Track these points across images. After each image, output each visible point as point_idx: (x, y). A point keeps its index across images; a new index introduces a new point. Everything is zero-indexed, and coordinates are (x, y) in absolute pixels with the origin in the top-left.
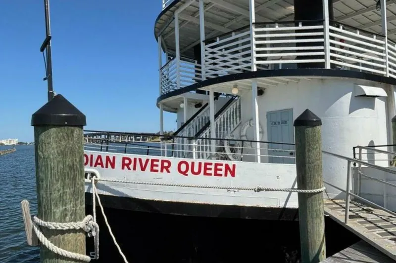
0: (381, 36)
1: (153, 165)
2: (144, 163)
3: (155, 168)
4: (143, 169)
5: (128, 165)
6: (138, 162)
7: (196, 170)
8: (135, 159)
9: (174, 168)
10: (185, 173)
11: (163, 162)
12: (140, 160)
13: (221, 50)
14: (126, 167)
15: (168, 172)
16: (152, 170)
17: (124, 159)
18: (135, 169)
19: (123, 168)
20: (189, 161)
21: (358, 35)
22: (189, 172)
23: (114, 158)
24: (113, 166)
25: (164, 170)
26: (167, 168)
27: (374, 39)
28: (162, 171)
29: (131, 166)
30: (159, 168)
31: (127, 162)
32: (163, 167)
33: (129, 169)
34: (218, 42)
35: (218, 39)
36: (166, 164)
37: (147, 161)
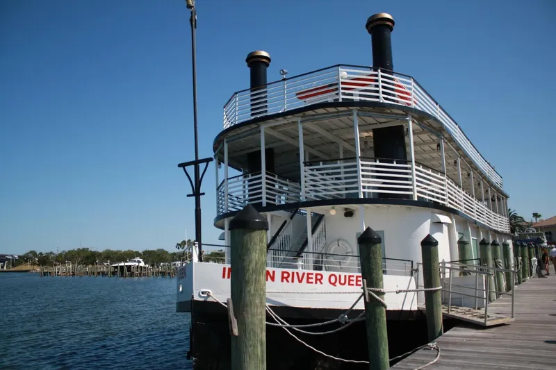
0: (443, 173)
1: (308, 278)
2: (300, 276)
3: (310, 280)
4: (300, 281)
5: (286, 278)
6: (295, 275)
7: (343, 282)
8: (293, 273)
9: (325, 280)
10: (334, 284)
11: (317, 275)
12: (297, 274)
13: (322, 174)
14: (285, 280)
15: (321, 283)
16: (308, 282)
17: (283, 273)
18: (293, 281)
19: (282, 281)
20: (337, 274)
21: (430, 172)
22: (337, 283)
23: (274, 272)
24: (273, 279)
25: (318, 282)
26: (320, 280)
27: (439, 176)
28: (316, 283)
29: (290, 279)
30: (313, 280)
31: (286, 275)
32: (316, 279)
33: (288, 281)
34: (321, 166)
35: (321, 163)
36: (319, 277)
37: (304, 274)
